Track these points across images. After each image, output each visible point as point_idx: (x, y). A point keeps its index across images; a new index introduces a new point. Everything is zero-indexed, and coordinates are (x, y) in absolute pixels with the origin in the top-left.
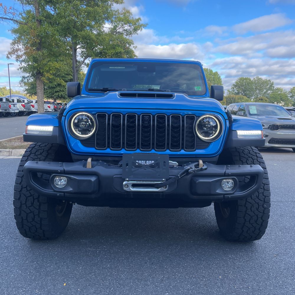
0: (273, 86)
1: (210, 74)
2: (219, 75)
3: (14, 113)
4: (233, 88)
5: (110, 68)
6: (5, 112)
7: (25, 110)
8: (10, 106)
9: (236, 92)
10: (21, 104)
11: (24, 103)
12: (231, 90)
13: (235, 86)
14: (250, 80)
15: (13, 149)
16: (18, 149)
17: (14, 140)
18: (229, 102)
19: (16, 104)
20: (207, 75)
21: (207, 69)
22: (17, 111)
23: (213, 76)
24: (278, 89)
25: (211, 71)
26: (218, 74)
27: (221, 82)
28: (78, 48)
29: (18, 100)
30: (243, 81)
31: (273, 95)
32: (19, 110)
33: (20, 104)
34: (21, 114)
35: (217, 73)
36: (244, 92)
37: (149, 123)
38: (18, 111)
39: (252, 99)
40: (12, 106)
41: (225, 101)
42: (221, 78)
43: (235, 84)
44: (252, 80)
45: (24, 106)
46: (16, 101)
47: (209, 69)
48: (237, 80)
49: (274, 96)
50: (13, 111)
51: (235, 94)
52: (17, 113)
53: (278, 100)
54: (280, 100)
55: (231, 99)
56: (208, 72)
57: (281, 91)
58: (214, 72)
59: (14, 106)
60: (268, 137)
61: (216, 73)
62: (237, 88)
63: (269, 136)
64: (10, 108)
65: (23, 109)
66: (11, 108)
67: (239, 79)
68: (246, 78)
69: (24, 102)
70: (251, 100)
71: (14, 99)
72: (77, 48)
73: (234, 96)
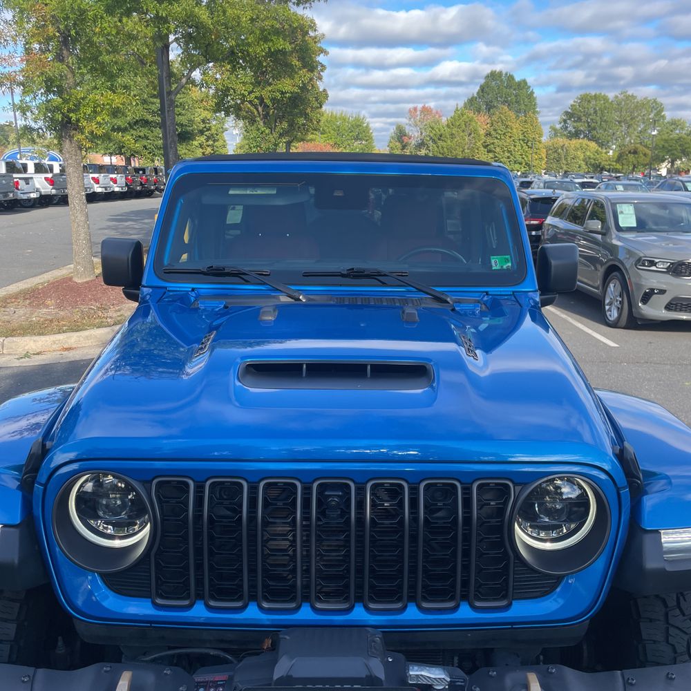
0: (663, 114)
1: (509, 87)
2: (529, 87)
3: (29, 200)
4: (565, 121)
5: (231, 192)
6: (5, 201)
7: (54, 192)
8: (17, 183)
9: (570, 132)
10: (45, 178)
11: (50, 175)
12: (558, 126)
13: (569, 115)
14: (605, 99)
15: (6, 337)
16: (20, 335)
17: (16, 298)
18: (552, 157)
19: (32, 178)
20: (501, 87)
21: (500, 73)
22: (35, 196)
23: (514, 90)
24: (675, 124)
25: (511, 78)
26: (529, 84)
27: (535, 105)
28: (172, 42)
29: (36, 165)
30: (589, 101)
31: (662, 143)
32: (40, 192)
33: (44, 176)
34: (44, 201)
35: (524, 82)
36: (590, 132)
37: (341, 516)
38: (38, 196)
39: (611, 152)
40: (22, 183)
41: (544, 156)
42: (535, 95)
43: (570, 111)
44: (610, 101)
45: (51, 182)
46: (31, 169)
47: (506, 74)
48: (575, 102)
49: (666, 145)
50: (25, 197)
51: (568, 137)
52: (35, 199)
53: (676, 153)
54: (680, 154)
55: (558, 149)
56: (501, 81)
57: (682, 129)
58: (519, 80)
59: (28, 184)
60: (665, 295)
61: (523, 85)
62: (574, 121)
63: (667, 293)
64: (17, 188)
65: (48, 189)
66: (19, 187)
67: (580, 99)
68: (595, 95)
69: (51, 170)
70: (609, 152)
71: (26, 164)
72: (170, 41)
73: (566, 142)
